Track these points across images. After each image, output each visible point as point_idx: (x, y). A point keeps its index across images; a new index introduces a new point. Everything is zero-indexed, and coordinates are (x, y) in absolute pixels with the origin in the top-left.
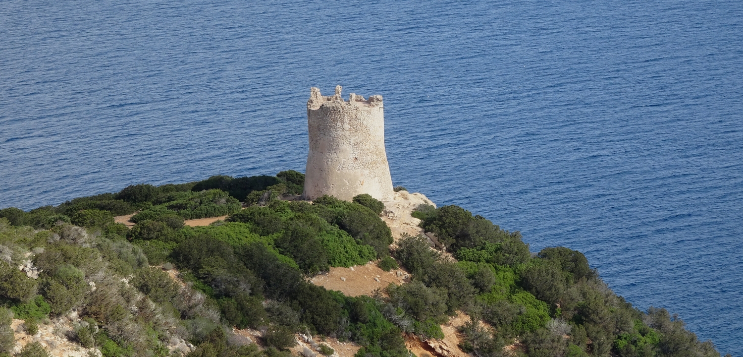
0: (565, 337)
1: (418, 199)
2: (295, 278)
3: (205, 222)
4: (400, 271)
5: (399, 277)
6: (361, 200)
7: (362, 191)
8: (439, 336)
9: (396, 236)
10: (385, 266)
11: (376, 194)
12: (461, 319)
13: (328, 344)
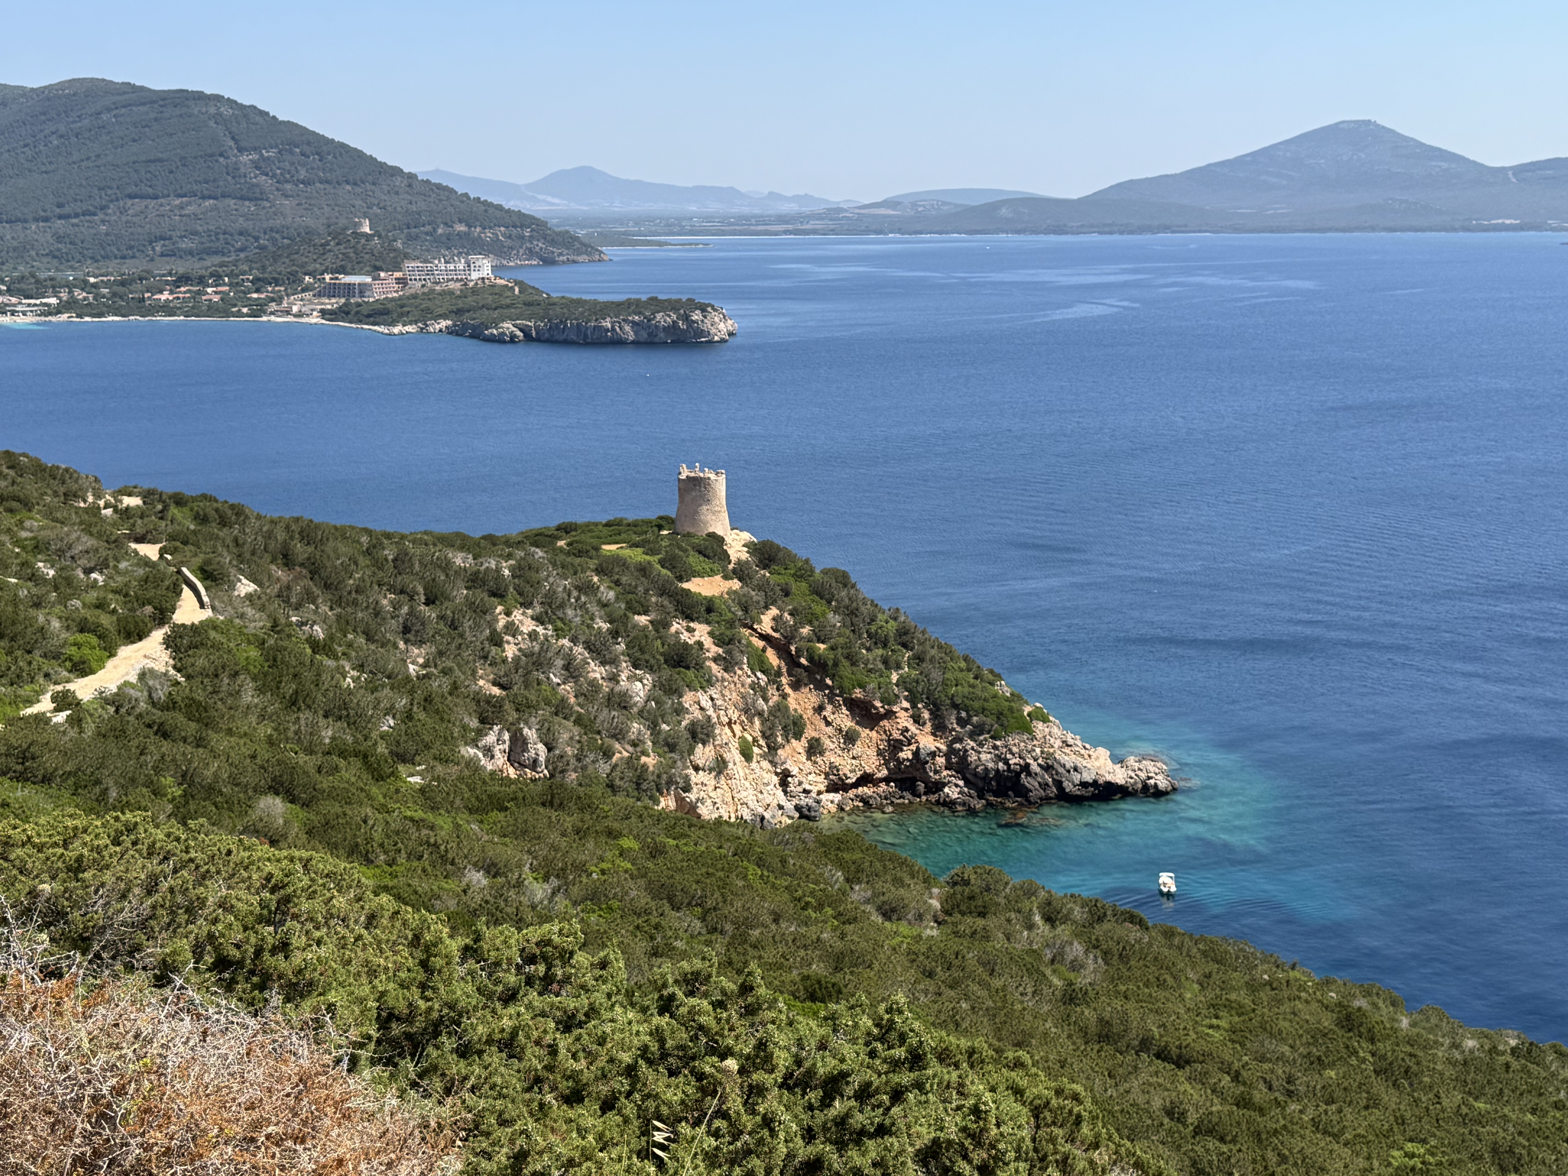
0: (839, 624)
1: (746, 536)
2: (672, 584)
3: (613, 547)
4: (735, 580)
5: (736, 584)
6: (713, 536)
7: (711, 530)
8: (760, 622)
9: (733, 558)
10: (726, 577)
11: (720, 532)
12: (774, 611)
13: (692, 625)
